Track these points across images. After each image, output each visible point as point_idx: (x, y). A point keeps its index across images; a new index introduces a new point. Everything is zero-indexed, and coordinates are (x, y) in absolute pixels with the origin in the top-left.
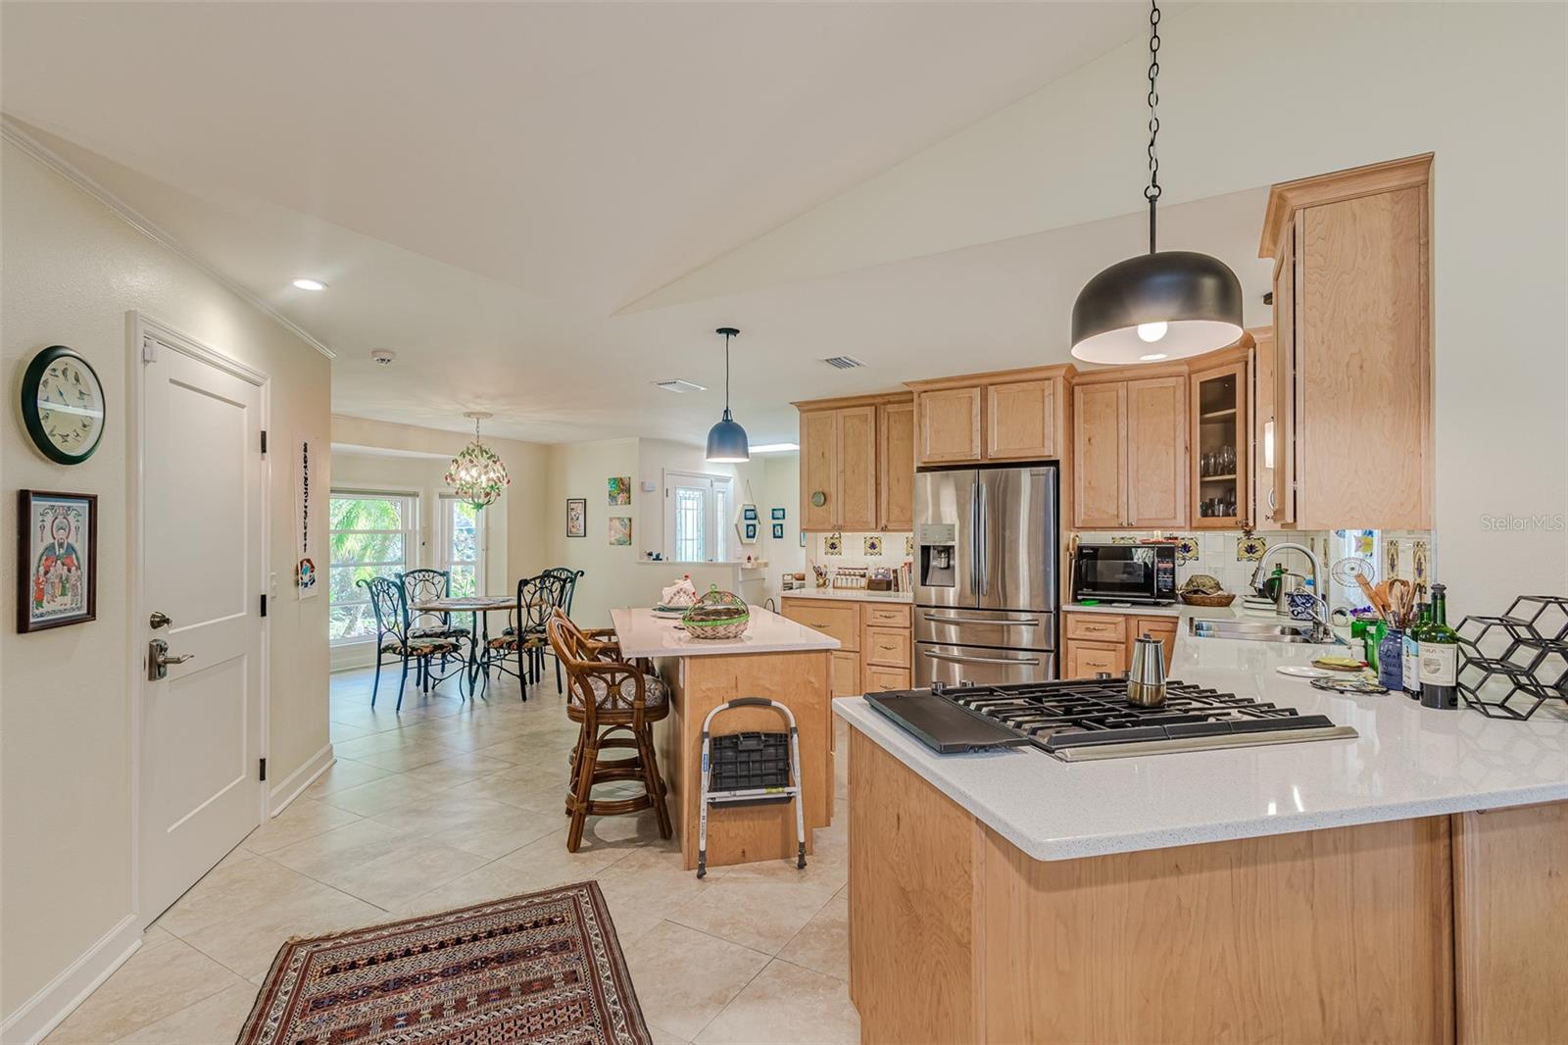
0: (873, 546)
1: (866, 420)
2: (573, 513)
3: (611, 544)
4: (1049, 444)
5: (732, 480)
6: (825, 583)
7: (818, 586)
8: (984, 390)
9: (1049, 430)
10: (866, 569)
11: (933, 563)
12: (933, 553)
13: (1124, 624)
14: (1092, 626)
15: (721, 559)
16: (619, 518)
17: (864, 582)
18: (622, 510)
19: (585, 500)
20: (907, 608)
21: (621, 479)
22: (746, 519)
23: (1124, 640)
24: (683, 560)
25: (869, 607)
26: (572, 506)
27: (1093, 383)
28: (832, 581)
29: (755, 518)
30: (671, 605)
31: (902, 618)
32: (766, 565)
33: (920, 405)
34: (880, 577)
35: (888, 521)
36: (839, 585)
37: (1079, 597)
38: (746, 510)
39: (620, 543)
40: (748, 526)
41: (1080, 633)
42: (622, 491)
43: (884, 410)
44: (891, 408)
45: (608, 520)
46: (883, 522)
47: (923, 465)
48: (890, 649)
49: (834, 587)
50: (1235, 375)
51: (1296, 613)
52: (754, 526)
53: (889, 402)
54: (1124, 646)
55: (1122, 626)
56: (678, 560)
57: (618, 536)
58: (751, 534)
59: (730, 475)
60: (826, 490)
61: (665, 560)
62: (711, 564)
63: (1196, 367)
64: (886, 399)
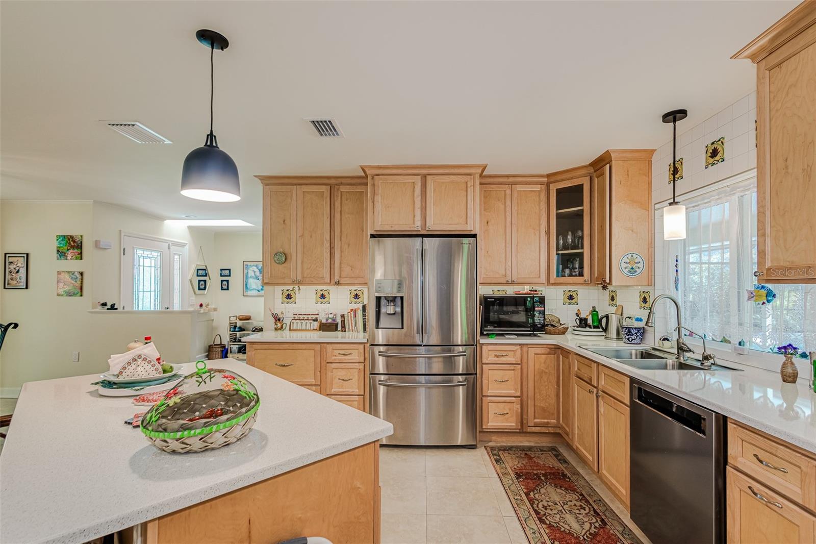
0: (323, 296)
1: (322, 196)
2: (12, 267)
3: (58, 295)
4: (470, 221)
5: (187, 247)
6: (282, 327)
7: (276, 329)
8: (424, 177)
9: (470, 213)
10: (318, 314)
11: (383, 310)
12: (383, 302)
13: (520, 351)
14: (498, 353)
15: (177, 307)
16: (69, 272)
17: (316, 325)
18: (71, 264)
19: (27, 255)
20: (362, 346)
21: (71, 237)
22: (198, 276)
23: (519, 362)
24: (141, 308)
25: (329, 347)
26: (11, 260)
27: (489, 184)
28: (288, 325)
29: (206, 276)
30: (121, 379)
31: (356, 355)
32: (215, 310)
33: (374, 185)
34: (330, 321)
35: (340, 277)
36: (295, 327)
37: (485, 333)
38: (198, 270)
39: (70, 294)
40: (200, 281)
41: (492, 359)
42: (73, 247)
43: (338, 190)
44: (343, 189)
45: (56, 273)
46: (337, 278)
47: (375, 233)
48: (347, 380)
49: (290, 330)
50: (583, 184)
51: (630, 339)
52: (205, 281)
53: (342, 184)
54: (520, 366)
55: (519, 352)
56: (135, 309)
57: (67, 289)
58: (202, 287)
59: (186, 242)
60: (286, 252)
61: (120, 309)
62: (167, 312)
63: (552, 179)
64: (340, 181)
